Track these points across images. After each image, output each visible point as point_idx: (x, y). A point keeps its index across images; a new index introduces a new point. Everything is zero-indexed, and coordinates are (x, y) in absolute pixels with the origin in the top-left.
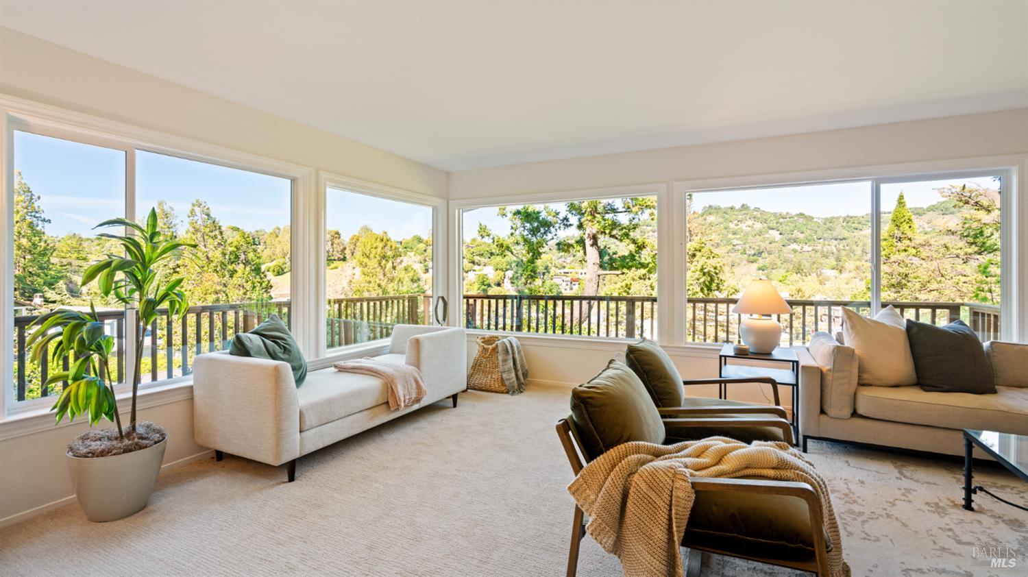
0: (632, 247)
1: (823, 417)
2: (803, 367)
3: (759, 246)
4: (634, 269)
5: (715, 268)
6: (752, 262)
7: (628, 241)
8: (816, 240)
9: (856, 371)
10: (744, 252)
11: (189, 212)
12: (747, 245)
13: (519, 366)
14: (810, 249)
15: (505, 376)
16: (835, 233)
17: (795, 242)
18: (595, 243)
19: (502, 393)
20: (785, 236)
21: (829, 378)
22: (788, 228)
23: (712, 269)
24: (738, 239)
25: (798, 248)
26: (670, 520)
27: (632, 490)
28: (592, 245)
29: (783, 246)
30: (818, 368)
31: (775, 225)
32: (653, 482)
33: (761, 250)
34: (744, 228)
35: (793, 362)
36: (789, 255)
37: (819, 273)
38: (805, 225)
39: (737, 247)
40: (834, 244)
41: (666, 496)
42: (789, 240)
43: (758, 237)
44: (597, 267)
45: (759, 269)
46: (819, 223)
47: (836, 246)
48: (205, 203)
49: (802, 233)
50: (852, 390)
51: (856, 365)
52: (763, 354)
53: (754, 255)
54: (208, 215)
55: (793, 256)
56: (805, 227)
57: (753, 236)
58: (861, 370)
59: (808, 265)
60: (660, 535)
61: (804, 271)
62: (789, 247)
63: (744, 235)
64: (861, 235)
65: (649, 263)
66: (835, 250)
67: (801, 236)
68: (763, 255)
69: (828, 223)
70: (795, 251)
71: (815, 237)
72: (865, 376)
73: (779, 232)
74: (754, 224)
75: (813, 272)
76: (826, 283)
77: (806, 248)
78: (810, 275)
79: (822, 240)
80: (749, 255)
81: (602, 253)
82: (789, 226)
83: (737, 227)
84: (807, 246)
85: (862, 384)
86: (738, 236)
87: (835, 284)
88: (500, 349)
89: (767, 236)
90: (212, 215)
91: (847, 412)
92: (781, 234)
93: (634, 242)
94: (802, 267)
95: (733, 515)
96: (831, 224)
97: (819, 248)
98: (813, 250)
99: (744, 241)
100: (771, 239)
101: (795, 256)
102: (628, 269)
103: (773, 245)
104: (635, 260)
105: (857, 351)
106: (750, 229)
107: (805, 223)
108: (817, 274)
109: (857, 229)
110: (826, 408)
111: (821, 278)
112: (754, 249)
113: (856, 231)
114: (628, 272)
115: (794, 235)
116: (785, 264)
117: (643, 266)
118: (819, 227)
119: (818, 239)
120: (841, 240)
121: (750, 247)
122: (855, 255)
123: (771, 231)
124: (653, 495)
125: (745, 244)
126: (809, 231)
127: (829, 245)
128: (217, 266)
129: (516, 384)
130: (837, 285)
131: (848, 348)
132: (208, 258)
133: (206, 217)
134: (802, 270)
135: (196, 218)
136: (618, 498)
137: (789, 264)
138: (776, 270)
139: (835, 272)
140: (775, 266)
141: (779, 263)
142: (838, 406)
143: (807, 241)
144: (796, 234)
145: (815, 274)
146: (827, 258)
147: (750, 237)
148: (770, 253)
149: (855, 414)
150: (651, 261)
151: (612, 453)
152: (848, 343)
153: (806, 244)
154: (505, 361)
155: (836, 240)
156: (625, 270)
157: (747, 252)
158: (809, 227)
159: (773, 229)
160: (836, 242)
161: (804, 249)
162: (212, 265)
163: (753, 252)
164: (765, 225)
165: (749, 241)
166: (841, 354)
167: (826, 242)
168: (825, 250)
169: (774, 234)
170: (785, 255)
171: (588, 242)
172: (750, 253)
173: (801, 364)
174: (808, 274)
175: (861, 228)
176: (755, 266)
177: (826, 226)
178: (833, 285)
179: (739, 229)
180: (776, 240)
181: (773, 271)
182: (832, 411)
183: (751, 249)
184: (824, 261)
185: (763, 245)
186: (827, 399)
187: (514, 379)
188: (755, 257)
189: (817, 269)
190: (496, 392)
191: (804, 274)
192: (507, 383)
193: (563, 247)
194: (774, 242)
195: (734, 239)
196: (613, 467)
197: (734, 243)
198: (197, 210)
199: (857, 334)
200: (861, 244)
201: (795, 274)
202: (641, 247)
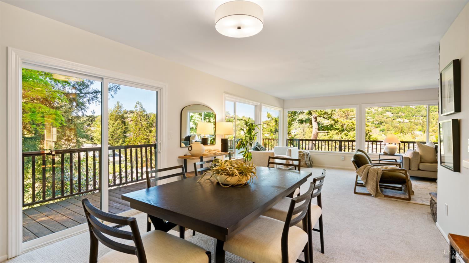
0: (333, 122)
1: (410, 170)
2: (404, 157)
3: (381, 120)
4: (333, 130)
5: (368, 131)
6: (377, 127)
7: (331, 120)
8: (411, 116)
9: (419, 158)
10: (373, 123)
11: (135, 106)
12: (375, 119)
13: (311, 160)
14: (408, 121)
15: (307, 162)
16: (421, 113)
17: (400, 117)
18: (316, 120)
19: (306, 167)
20: (394, 115)
21: (411, 160)
22: (397, 111)
23: (367, 131)
24: (370, 116)
25: (402, 121)
26: (377, 176)
27: (369, 172)
28: (315, 121)
29: (394, 119)
30: (408, 157)
31: (389, 109)
32: (374, 170)
33: (382, 122)
34: (373, 111)
35: (401, 156)
36: (397, 124)
37: (413, 133)
38: (405, 109)
39: (369, 120)
40: (421, 119)
41: (377, 172)
42: (397, 117)
43: (380, 115)
44: (317, 130)
45: (381, 131)
46: (413, 108)
47: (422, 120)
48: (141, 102)
49: (404, 113)
50: (418, 164)
51: (419, 156)
52: (392, 154)
53: (378, 124)
54: (142, 107)
55: (399, 124)
56: (405, 110)
57: (377, 115)
58: (421, 158)
59: (407, 129)
60: (375, 179)
61: (405, 132)
62: (396, 120)
63: (373, 114)
64: (436, 114)
65: (339, 128)
66: (421, 122)
67: (403, 115)
68: (383, 124)
69: (417, 108)
70: (400, 122)
71: (411, 115)
72: (422, 160)
73: (391, 113)
74: (378, 109)
75: (409, 133)
76: (416, 138)
77: (406, 121)
78: (408, 134)
79: (414, 117)
80: (376, 124)
81: (319, 124)
82: (397, 109)
83: (369, 111)
84: (406, 119)
85: (421, 162)
86: (370, 115)
87: (421, 138)
88: (305, 154)
89: (385, 115)
90: (143, 107)
91: (416, 169)
92: (392, 114)
93: (334, 120)
94: (404, 130)
95: (390, 176)
96: (419, 109)
97: (413, 120)
98: (409, 122)
99: (373, 117)
100: (387, 116)
101: (400, 125)
102: (330, 130)
103: (388, 119)
104: (333, 127)
105: (419, 153)
106: (376, 111)
107: (405, 108)
108: (411, 133)
109: (433, 111)
110: (411, 168)
111: (413, 135)
112: (378, 121)
113: (433, 112)
114: (331, 131)
115: (399, 114)
116: (395, 128)
117: (337, 129)
118: (413, 110)
119: (412, 116)
120: (425, 116)
121: (376, 120)
122: (432, 124)
123: (387, 112)
124: (374, 172)
125: (373, 119)
126: (407, 112)
127: (418, 119)
128: (145, 128)
129: (310, 165)
130: (422, 139)
131: (417, 152)
132: (142, 125)
133: (141, 108)
134: (404, 131)
135: (137, 109)
136: (367, 173)
137: (397, 129)
138: (390, 131)
139: (422, 133)
140: (389, 130)
141: (391, 128)
142: (414, 167)
143: (406, 117)
144: (401, 114)
145: (410, 133)
146: (417, 126)
147: (376, 115)
148: (386, 123)
149: (419, 169)
150: (340, 127)
151: (364, 166)
152: (417, 151)
153: (406, 118)
154: (307, 158)
155: (422, 116)
156: (329, 131)
157: (375, 123)
158: (407, 110)
159: (388, 111)
160: (422, 118)
161: (404, 121)
162: (143, 128)
163: (378, 123)
164: (384, 109)
165: (375, 117)
166: (415, 154)
167: (417, 118)
168: (416, 121)
169: (389, 114)
170: (394, 124)
171: (313, 120)
172: (376, 123)
173: (403, 156)
174: (406, 133)
175: (436, 110)
176: (379, 129)
177: (417, 110)
178: (420, 139)
179: (370, 111)
180: (390, 116)
181: (388, 132)
182: (412, 169)
183: (377, 121)
184: (415, 127)
185: (383, 119)
186: (411, 166)
187: (310, 163)
188: (379, 125)
189: (412, 131)
190: (304, 167)
191: (404, 133)
192: (308, 164)
193: (301, 122)
194: (389, 118)
195: (368, 116)
196: (365, 168)
197: (368, 118)
198: (138, 105)
199: (420, 149)
200: (435, 119)
201: (400, 134)
202: (336, 122)
